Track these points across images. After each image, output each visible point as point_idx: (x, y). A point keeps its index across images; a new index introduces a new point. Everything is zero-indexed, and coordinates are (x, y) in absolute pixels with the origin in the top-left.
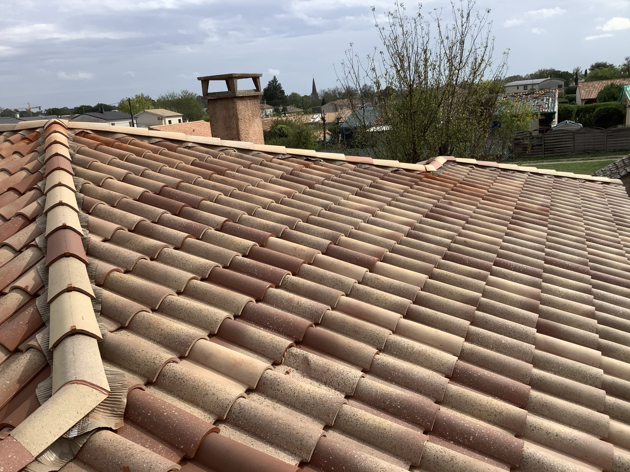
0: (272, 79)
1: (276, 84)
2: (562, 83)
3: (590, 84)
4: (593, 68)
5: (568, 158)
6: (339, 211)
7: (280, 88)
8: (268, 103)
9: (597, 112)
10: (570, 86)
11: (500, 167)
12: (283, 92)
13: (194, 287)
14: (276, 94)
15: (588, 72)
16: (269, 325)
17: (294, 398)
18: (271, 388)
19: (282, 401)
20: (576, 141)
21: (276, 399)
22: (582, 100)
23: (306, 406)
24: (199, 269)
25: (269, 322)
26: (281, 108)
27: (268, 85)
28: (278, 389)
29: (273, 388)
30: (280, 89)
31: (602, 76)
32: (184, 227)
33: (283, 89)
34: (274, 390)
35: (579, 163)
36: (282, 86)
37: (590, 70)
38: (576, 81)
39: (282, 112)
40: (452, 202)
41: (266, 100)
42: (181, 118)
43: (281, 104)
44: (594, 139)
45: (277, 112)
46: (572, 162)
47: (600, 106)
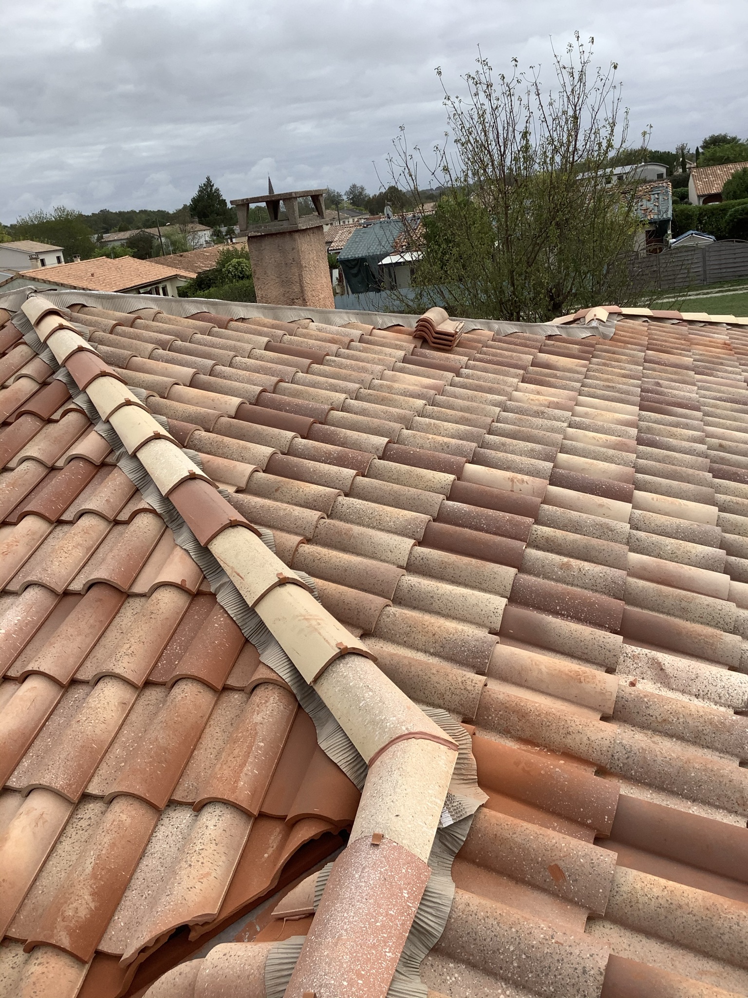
0: (204, 181)
1: (211, 189)
2: (663, 170)
3: (709, 171)
4: (707, 144)
5: (698, 290)
6: (521, 411)
7: (219, 196)
8: (201, 223)
9: (731, 215)
10: (675, 173)
11: (684, 318)
12: (224, 202)
13: (422, 559)
14: (213, 206)
15: (701, 150)
16: (561, 610)
17: (679, 725)
18: (638, 713)
19: (660, 732)
20: (708, 263)
21: (649, 729)
22: (699, 196)
23: (703, 737)
24: (406, 528)
25: (560, 606)
26: (224, 229)
27: (199, 191)
28: (649, 714)
29: (641, 713)
30: (219, 198)
31: (722, 158)
32: (335, 459)
33: (224, 197)
34: (643, 716)
35: (716, 297)
36: (221, 193)
37: (703, 147)
38: (683, 165)
39: (226, 235)
40: (660, 381)
41: (199, 217)
42: (61, 255)
43: (223, 222)
44: (735, 258)
45: (218, 236)
46: (705, 296)
47: (734, 206)
